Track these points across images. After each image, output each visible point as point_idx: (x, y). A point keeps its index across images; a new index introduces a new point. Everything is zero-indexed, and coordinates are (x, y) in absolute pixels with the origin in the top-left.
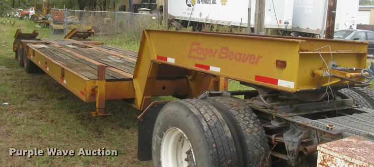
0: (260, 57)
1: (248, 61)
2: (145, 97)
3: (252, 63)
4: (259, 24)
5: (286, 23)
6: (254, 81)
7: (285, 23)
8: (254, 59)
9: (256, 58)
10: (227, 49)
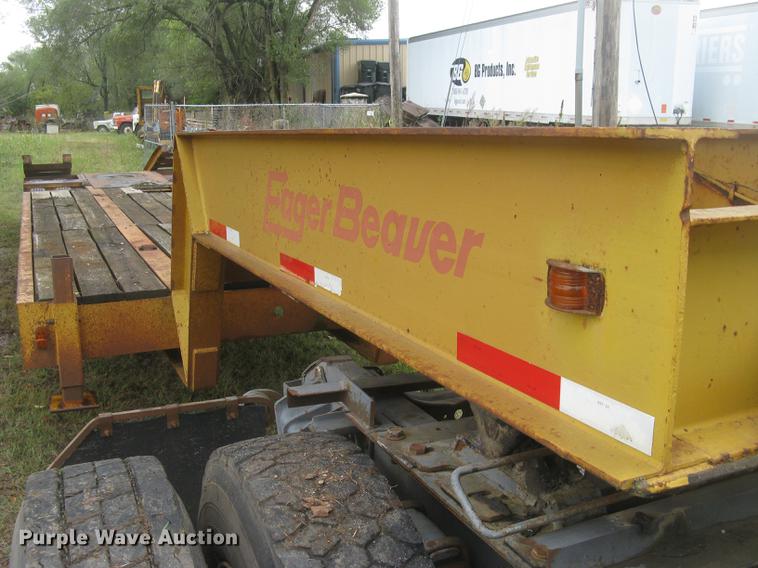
0: (473, 239)
1: (426, 259)
2: (195, 351)
3: (442, 267)
4: (603, 113)
5: (679, 111)
6: (454, 359)
7: (675, 112)
8: (451, 246)
9: (459, 243)
10: (356, 194)
